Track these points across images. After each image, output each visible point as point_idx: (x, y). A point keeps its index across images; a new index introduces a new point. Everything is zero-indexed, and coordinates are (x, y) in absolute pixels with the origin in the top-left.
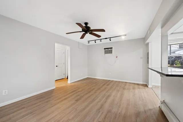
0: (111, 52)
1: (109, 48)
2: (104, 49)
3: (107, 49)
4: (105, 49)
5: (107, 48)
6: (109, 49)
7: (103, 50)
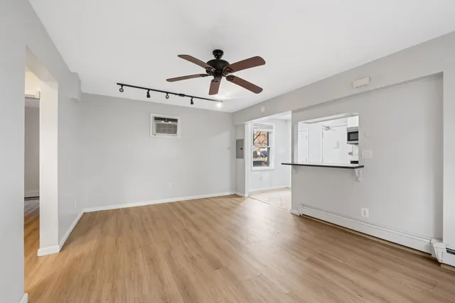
0: (173, 130)
1: (169, 120)
2: (152, 120)
3: (163, 122)
4: (156, 119)
5: (164, 119)
6: (170, 122)
7: (153, 124)
